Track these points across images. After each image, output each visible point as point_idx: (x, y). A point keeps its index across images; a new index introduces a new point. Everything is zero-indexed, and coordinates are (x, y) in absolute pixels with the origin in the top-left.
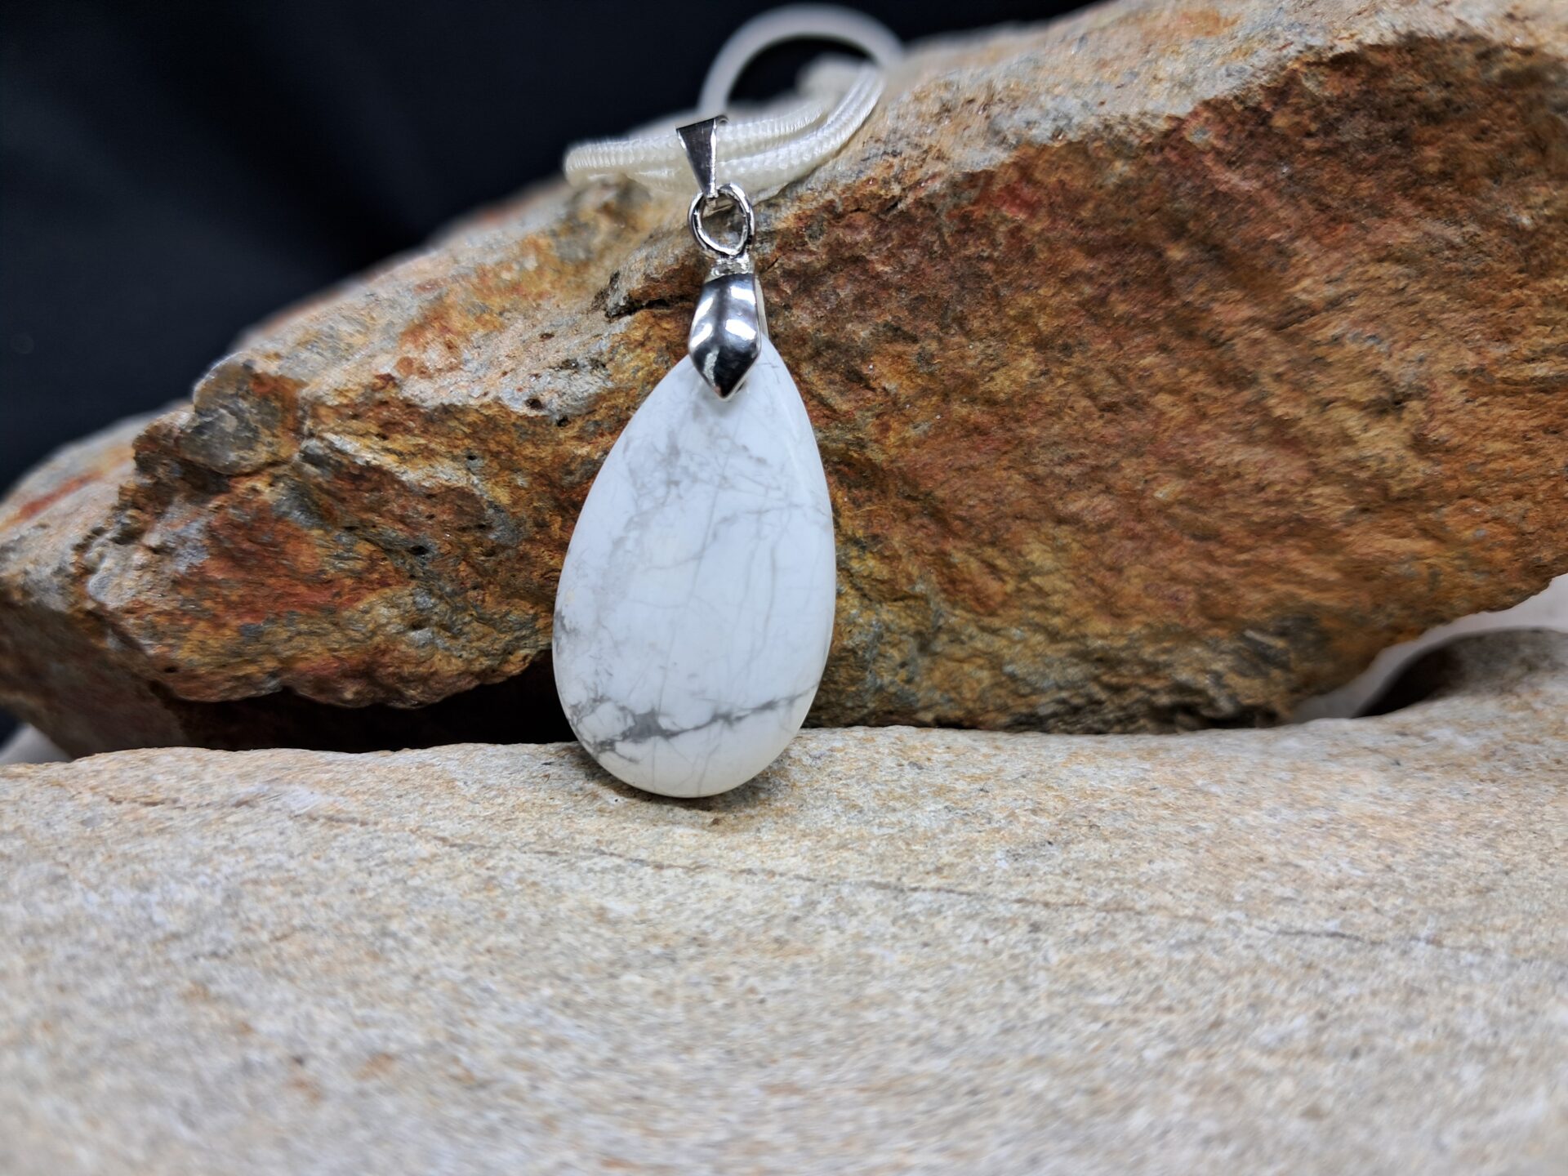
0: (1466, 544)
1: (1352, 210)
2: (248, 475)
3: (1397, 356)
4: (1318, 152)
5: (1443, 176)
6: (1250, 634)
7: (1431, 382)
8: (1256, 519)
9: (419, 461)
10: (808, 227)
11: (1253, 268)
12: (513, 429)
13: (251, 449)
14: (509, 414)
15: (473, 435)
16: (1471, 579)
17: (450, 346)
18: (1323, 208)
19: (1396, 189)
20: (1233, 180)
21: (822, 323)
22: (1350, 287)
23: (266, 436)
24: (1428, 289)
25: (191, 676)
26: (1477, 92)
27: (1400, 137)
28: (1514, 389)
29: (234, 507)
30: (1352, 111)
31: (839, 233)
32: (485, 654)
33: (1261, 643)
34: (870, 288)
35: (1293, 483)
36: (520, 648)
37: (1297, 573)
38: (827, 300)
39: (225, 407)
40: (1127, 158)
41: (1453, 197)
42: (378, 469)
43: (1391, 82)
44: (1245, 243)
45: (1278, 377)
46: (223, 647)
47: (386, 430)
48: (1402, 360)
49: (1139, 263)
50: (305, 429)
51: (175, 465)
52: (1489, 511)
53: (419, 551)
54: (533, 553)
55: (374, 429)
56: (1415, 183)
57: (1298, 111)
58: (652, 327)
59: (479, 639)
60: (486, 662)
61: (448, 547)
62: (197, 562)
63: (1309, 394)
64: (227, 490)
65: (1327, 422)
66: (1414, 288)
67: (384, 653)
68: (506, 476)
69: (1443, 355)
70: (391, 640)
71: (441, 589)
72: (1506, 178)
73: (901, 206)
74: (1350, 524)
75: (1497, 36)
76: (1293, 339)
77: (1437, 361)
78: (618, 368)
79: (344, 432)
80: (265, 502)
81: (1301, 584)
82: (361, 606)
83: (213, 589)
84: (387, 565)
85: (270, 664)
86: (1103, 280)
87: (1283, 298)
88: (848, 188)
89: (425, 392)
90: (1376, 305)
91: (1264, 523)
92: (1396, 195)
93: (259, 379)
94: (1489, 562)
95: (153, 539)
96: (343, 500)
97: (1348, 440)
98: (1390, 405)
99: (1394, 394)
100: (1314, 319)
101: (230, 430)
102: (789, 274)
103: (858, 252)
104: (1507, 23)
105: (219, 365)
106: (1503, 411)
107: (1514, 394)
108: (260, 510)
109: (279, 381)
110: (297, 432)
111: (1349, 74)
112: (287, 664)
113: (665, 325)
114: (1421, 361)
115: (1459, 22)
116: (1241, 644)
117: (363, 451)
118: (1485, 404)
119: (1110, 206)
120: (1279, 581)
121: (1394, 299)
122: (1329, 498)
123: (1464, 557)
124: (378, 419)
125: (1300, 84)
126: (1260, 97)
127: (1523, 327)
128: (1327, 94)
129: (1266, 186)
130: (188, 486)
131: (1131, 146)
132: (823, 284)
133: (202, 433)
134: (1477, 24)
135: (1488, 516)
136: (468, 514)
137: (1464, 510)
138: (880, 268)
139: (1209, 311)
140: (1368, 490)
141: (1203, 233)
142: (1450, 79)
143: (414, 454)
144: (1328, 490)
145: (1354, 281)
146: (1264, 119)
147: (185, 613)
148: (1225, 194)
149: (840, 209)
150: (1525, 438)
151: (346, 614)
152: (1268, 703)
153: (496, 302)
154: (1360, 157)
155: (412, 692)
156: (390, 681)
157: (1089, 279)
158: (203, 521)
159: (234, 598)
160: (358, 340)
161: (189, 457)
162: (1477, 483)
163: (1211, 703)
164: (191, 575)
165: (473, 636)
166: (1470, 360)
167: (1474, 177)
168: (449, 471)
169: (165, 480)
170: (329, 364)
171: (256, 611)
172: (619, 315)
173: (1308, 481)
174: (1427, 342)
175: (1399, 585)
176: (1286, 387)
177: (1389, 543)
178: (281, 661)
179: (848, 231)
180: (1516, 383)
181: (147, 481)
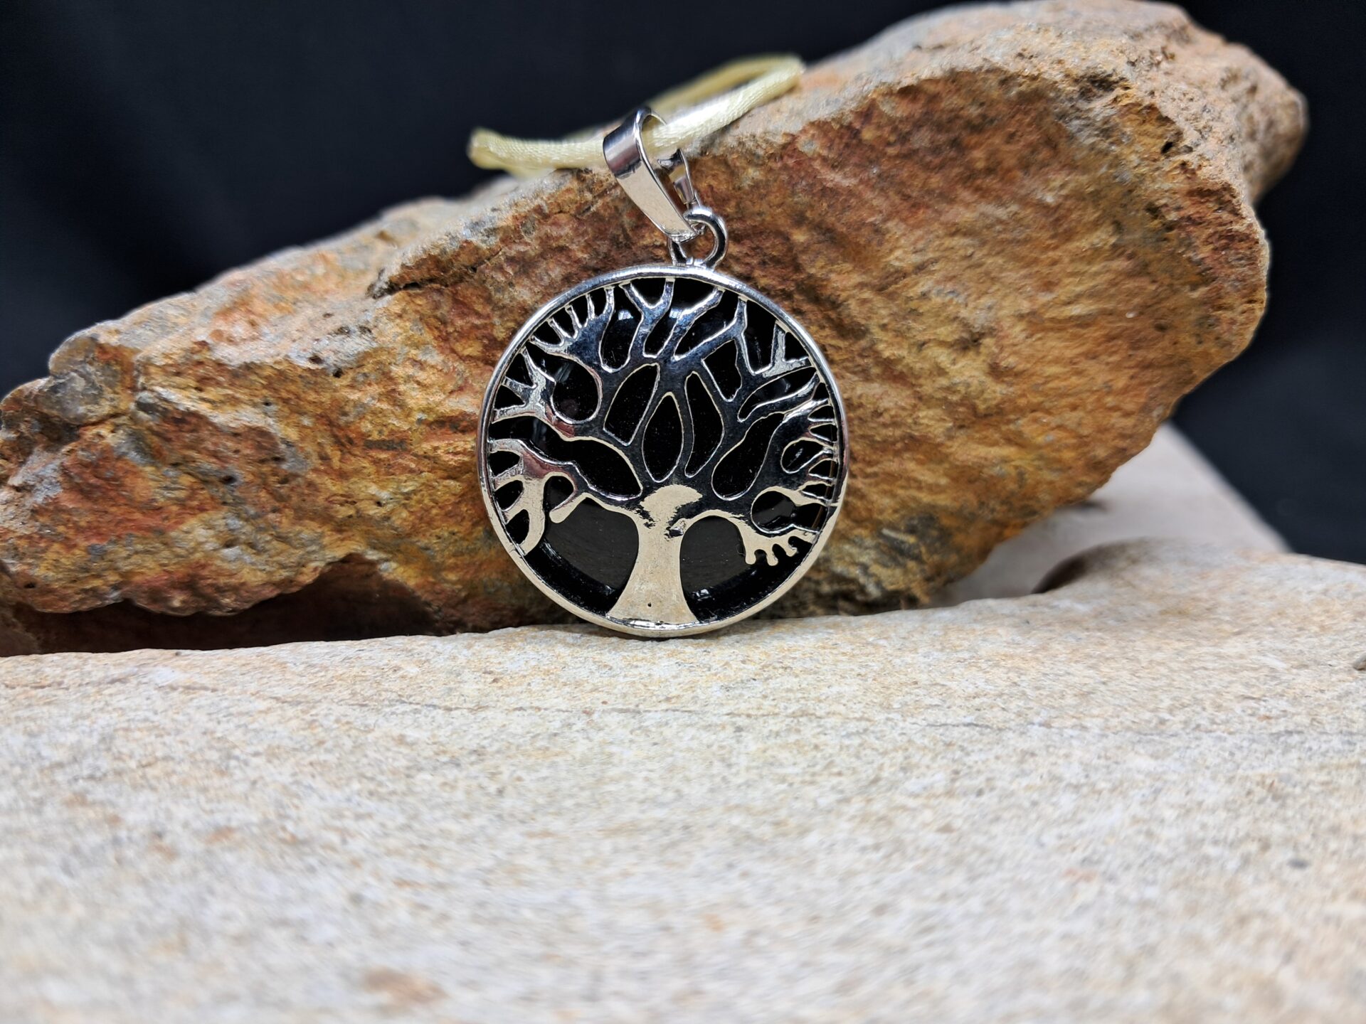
0: (1039, 447)
1: (927, 199)
2: (94, 424)
3: (971, 305)
4: (897, 156)
5: (989, 171)
6: (886, 532)
7: (998, 323)
8: (878, 438)
9: (227, 408)
10: (523, 225)
11: (858, 244)
12: (299, 380)
13: (97, 403)
14: (295, 367)
15: (269, 386)
16: (1048, 476)
17: (253, 324)
18: (906, 197)
19: (957, 183)
20: (835, 178)
21: (539, 297)
22: (931, 255)
23: (108, 394)
24: (989, 255)
25: (47, 590)
26: (1003, 108)
27: (955, 143)
28: (1060, 325)
29: (83, 450)
30: (918, 125)
31: (547, 229)
32: (283, 566)
33: (895, 539)
34: (574, 270)
35: (904, 409)
36: (311, 561)
37: (916, 480)
38: (542, 279)
39: (76, 371)
40: (757, 165)
41: (998, 186)
42: (195, 414)
43: (943, 105)
44: (848, 225)
45: (884, 327)
46: (74, 564)
47: (202, 383)
48: (975, 308)
49: (773, 246)
50: (139, 385)
51: (35, 422)
52: (1054, 420)
53: (229, 480)
54: (318, 481)
55: (193, 384)
56: (969, 177)
57: (879, 127)
58: (408, 303)
59: (278, 554)
60: (284, 574)
61: (250, 477)
62: (51, 494)
63: (907, 338)
64: (79, 437)
65: (924, 358)
66: (978, 255)
67: (204, 566)
68: (295, 418)
69: (1006, 303)
70: (208, 555)
71: (246, 512)
72: (1033, 169)
73: (593, 209)
74: (951, 438)
75: (1013, 67)
76: (892, 297)
77: (1001, 308)
78: (381, 333)
79: (170, 386)
80: (108, 445)
81: (920, 488)
82: (185, 528)
83: (66, 516)
84: (204, 494)
85: (113, 578)
86: (748, 260)
87: (882, 266)
88: (552, 196)
89: (232, 355)
90: (952, 268)
91: (885, 441)
92: (958, 187)
93: (102, 348)
94: (1059, 461)
95: (16, 481)
96: (168, 440)
97: (942, 372)
98: (970, 343)
99: (972, 334)
100: (906, 281)
101: (79, 389)
102: (511, 260)
103: (562, 243)
104: (1018, 59)
105: (71, 338)
106: (1053, 343)
107: (1060, 330)
108: (103, 451)
109: (118, 349)
110: (134, 389)
111: (914, 100)
112: (126, 577)
113: (419, 302)
114: (990, 308)
115: (985, 60)
116: (881, 541)
117: (184, 400)
118: (1040, 339)
119: (749, 203)
120: (903, 487)
121: (965, 263)
122: (932, 419)
123: (1041, 458)
124: (195, 376)
125: (877, 108)
126: (850, 118)
127: (1060, 280)
128: (898, 115)
129: (861, 181)
130: (45, 439)
131: (758, 157)
132: (537, 267)
133: (56, 392)
134: (997, 59)
135: (1053, 425)
136: (265, 448)
137: (1035, 421)
138: (580, 255)
139: (828, 280)
140: (961, 409)
141: (818, 219)
142: (982, 100)
143: (222, 402)
144: (931, 413)
145: (934, 251)
146: (856, 134)
147: (42, 537)
148: (831, 189)
149: (547, 211)
150: (1072, 362)
151: (173, 534)
152: (909, 589)
153: (290, 295)
154: (929, 158)
155: (227, 600)
156: (209, 591)
157: (737, 260)
158: (57, 462)
159: (83, 524)
160: (182, 320)
161: (45, 411)
162: (1040, 399)
163: (862, 589)
164: (48, 504)
165: (273, 552)
166: (1025, 306)
167: (1009, 170)
168: (250, 415)
169: (27, 434)
170: (158, 338)
171: (100, 534)
172: (382, 295)
173: (915, 406)
174: (993, 294)
175: (995, 484)
176: (890, 334)
177: (983, 451)
178: (121, 575)
179: (554, 228)
180: (1060, 321)
181: (12, 435)
